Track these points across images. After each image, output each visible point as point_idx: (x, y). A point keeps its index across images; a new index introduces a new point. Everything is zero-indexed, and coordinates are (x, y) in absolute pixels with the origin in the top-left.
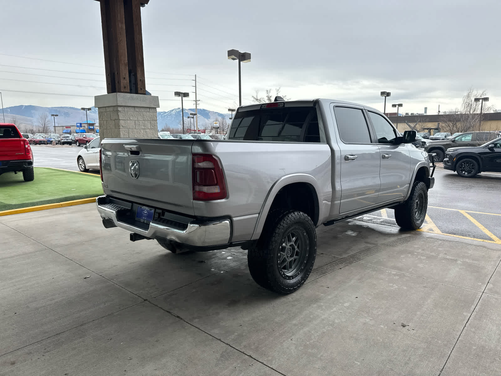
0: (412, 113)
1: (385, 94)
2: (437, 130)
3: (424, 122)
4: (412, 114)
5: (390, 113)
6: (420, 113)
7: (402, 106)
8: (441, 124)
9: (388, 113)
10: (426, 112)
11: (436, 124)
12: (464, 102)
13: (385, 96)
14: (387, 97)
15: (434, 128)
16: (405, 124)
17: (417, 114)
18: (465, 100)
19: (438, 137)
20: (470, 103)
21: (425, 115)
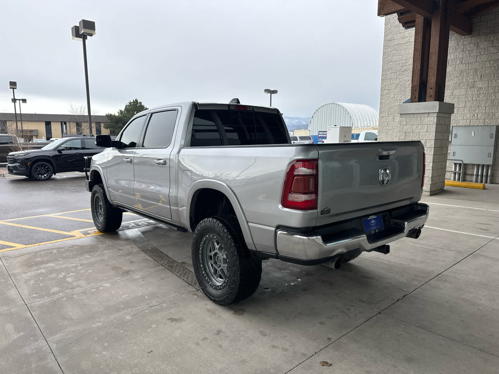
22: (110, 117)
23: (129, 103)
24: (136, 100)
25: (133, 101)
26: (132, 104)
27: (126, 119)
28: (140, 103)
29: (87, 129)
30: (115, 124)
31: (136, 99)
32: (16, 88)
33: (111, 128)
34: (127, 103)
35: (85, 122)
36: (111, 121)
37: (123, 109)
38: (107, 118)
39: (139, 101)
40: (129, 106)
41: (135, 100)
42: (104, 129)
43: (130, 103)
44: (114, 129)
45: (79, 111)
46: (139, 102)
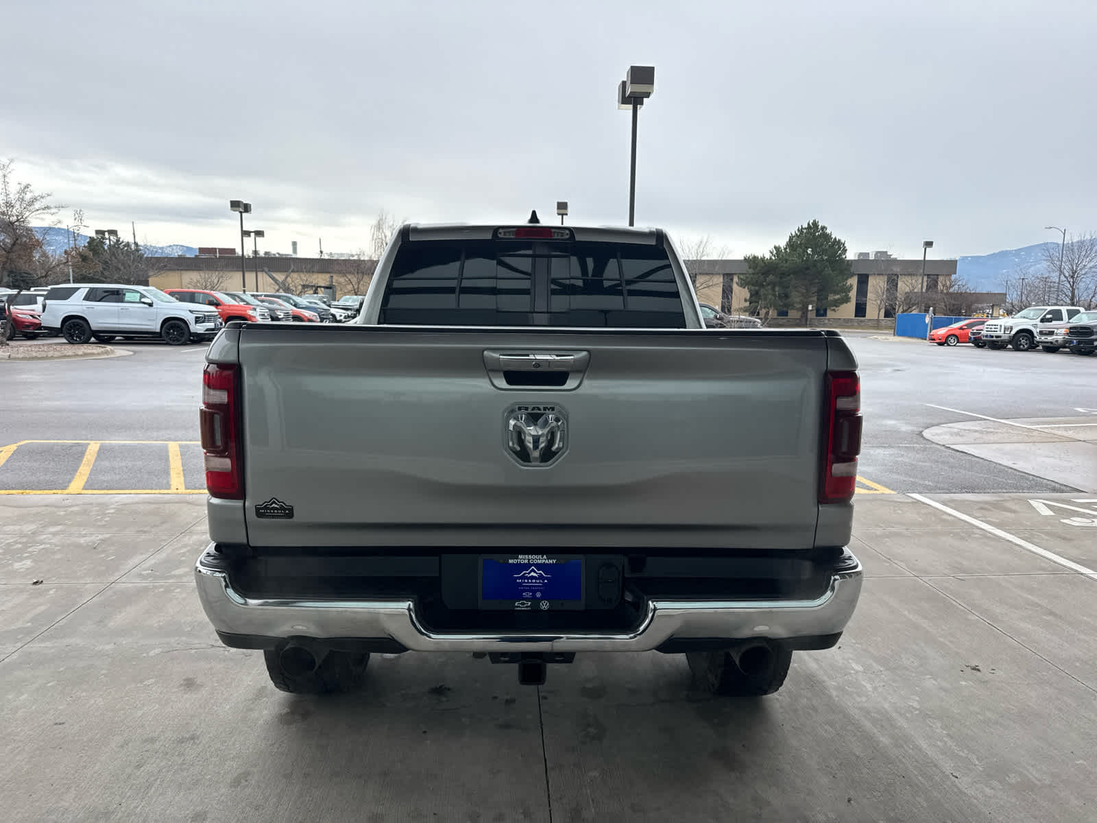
0: (267, 251)
1: (239, 206)
2: (331, 290)
3: (309, 272)
4: (266, 253)
5: (220, 249)
6: (284, 253)
7: (263, 236)
8: (335, 278)
9: (215, 249)
10: (295, 250)
11: (327, 276)
12: (373, 237)
13: (241, 210)
14: (244, 214)
15: (323, 285)
16: (265, 274)
17: (279, 254)
18: (374, 234)
19: (348, 304)
20: (384, 238)
21: (293, 256)
22: (752, 262)
23: (798, 230)
24: (815, 224)
25: (809, 224)
26: (805, 231)
27: (785, 265)
28: (823, 228)
29: (705, 288)
30: (762, 278)
31: (814, 221)
32: (567, 214)
33: (753, 285)
34: (794, 230)
35: (703, 274)
36: (753, 272)
37: (782, 243)
38: (746, 265)
39: (820, 225)
40: (798, 237)
41: (812, 224)
42: (739, 288)
43: (801, 230)
44: (757, 288)
45: (693, 251)
46: (820, 227)
